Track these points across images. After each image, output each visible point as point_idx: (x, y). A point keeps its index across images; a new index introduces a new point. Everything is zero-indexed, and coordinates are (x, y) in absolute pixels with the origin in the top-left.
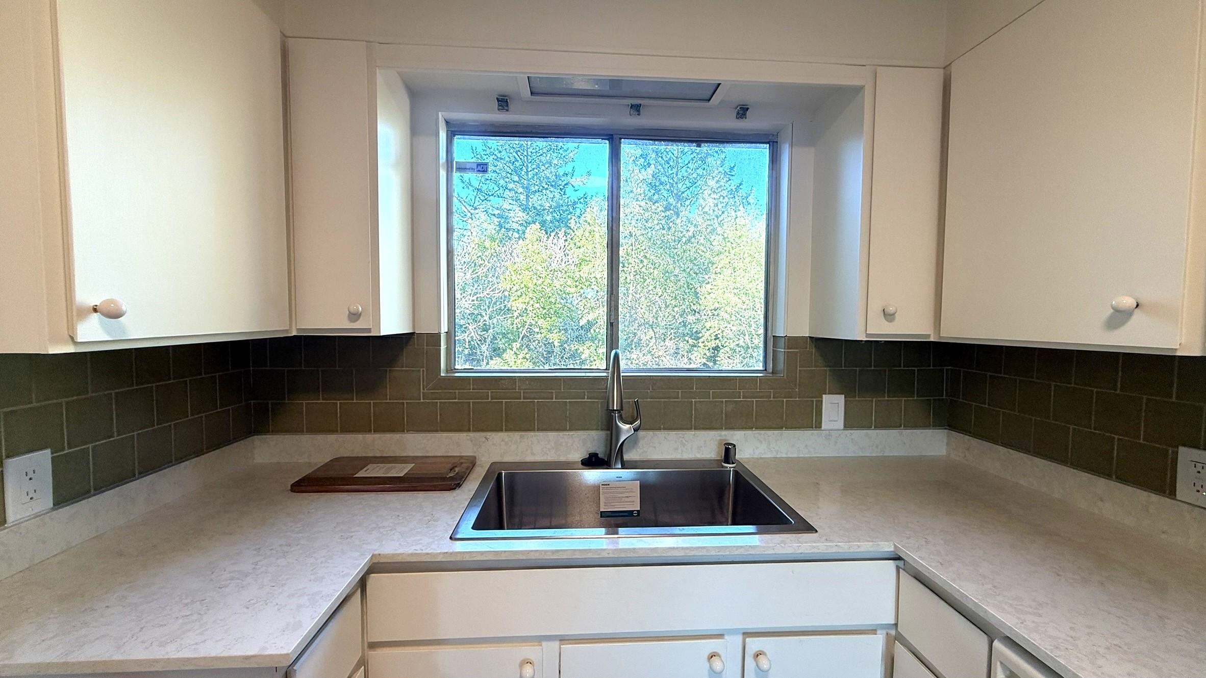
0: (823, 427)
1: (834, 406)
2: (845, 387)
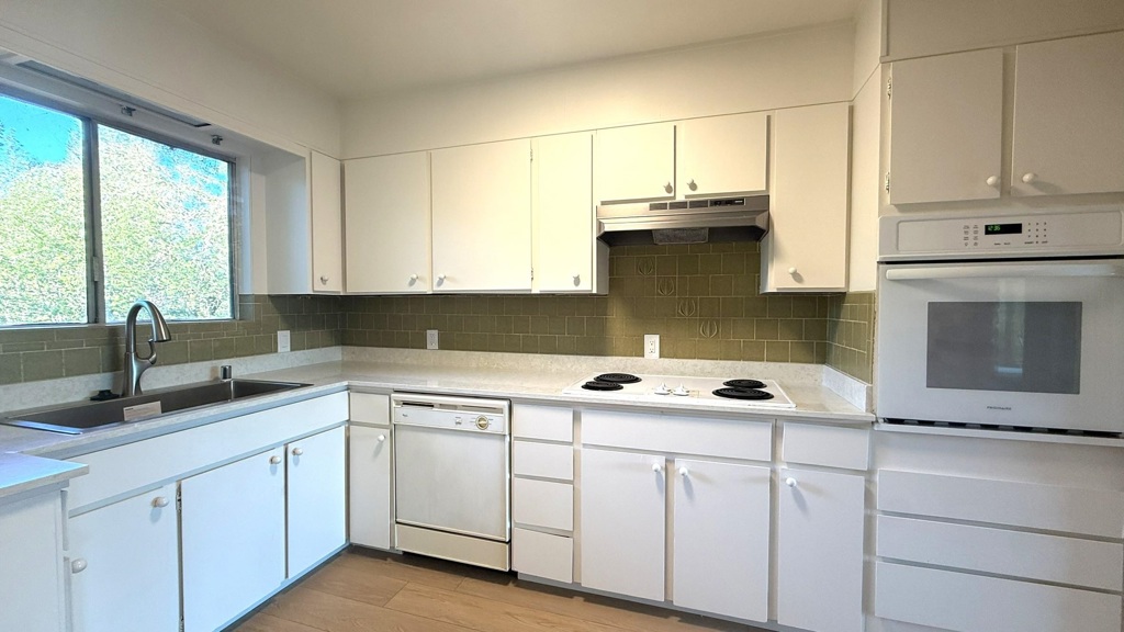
0: (278, 351)
1: (284, 337)
2: (291, 325)
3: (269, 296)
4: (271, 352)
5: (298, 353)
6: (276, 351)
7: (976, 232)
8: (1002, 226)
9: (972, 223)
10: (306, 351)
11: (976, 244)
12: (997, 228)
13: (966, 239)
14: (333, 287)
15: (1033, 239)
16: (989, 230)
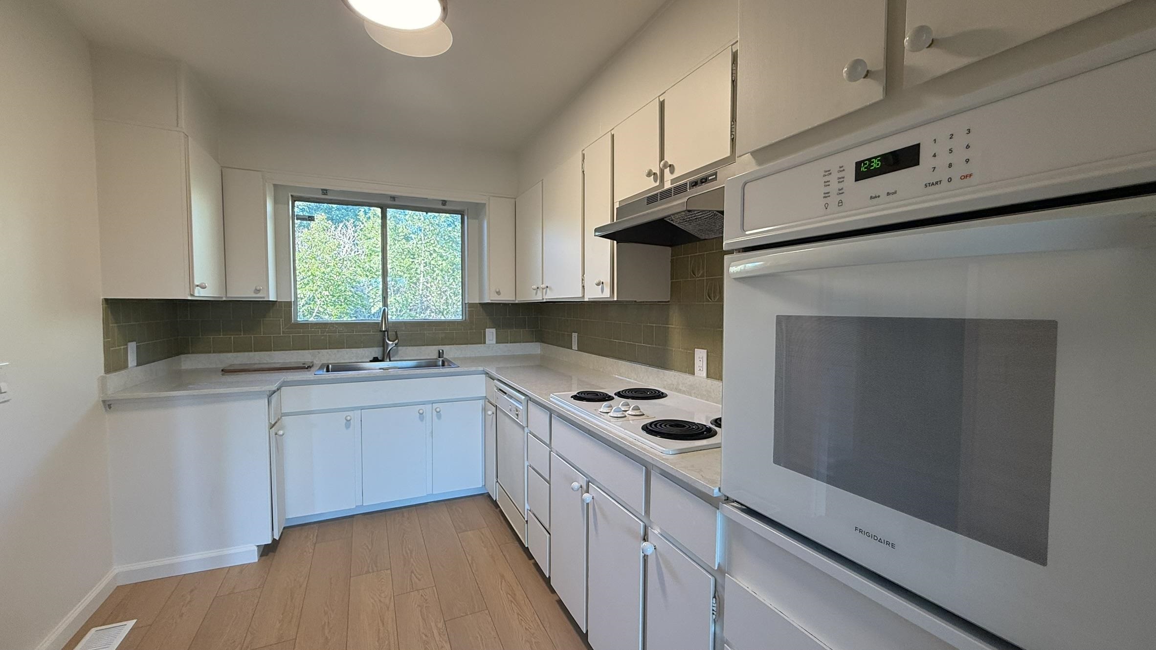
0: (487, 343)
1: (491, 334)
2: (496, 325)
3: (480, 303)
4: (481, 343)
5: (501, 345)
6: (485, 343)
7: (841, 180)
8: (884, 158)
9: (832, 163)
10: (508, 345)
11: (841, 203)
12: (876, 164)
13: (827, 195)
14: (507, 297)
15: (943, 174)
16: (864, 171)
